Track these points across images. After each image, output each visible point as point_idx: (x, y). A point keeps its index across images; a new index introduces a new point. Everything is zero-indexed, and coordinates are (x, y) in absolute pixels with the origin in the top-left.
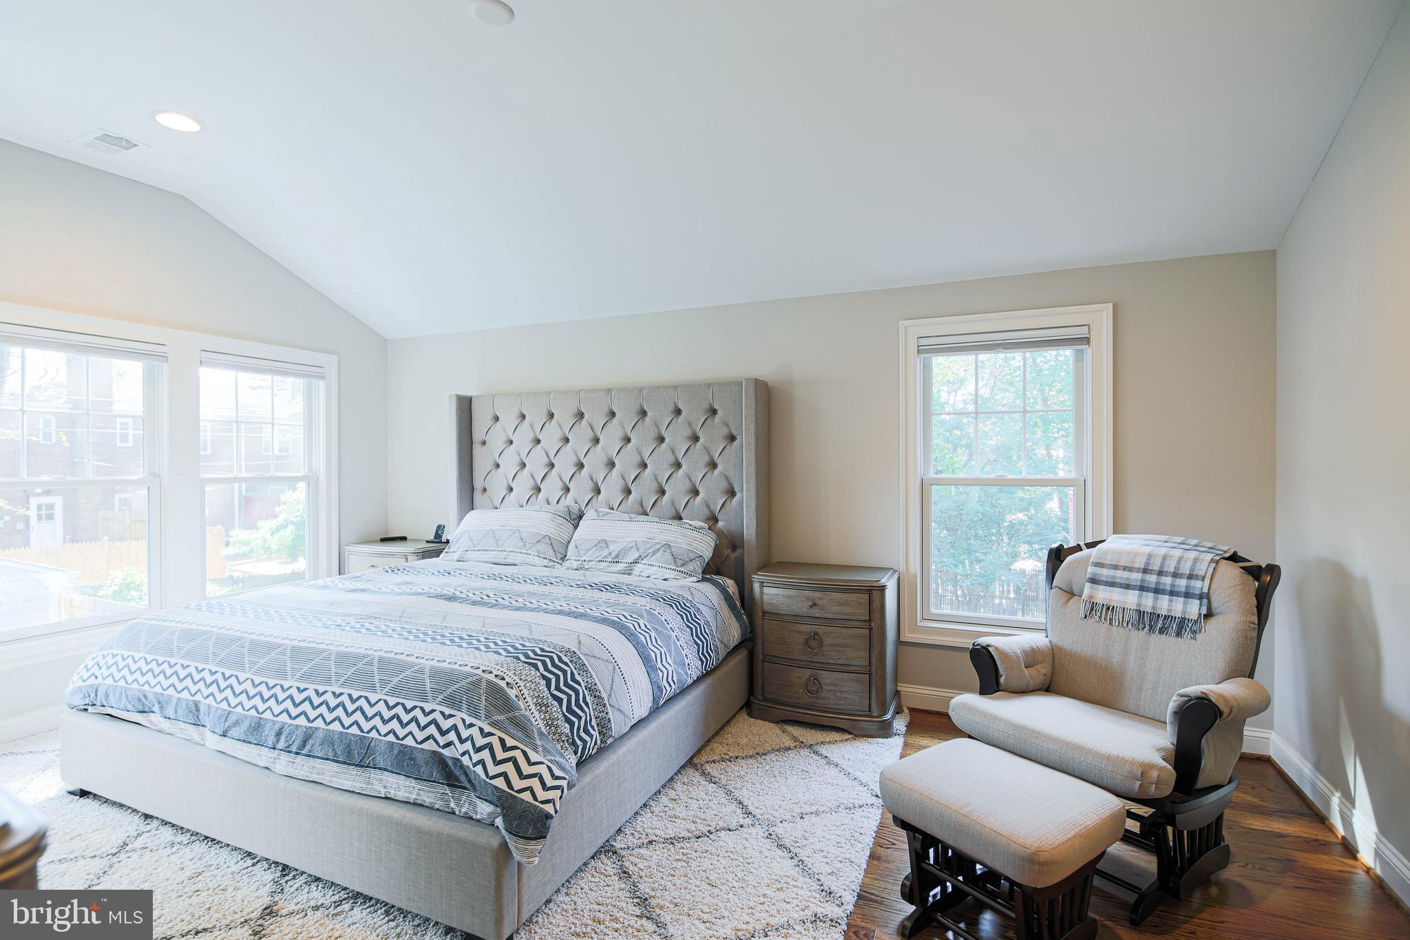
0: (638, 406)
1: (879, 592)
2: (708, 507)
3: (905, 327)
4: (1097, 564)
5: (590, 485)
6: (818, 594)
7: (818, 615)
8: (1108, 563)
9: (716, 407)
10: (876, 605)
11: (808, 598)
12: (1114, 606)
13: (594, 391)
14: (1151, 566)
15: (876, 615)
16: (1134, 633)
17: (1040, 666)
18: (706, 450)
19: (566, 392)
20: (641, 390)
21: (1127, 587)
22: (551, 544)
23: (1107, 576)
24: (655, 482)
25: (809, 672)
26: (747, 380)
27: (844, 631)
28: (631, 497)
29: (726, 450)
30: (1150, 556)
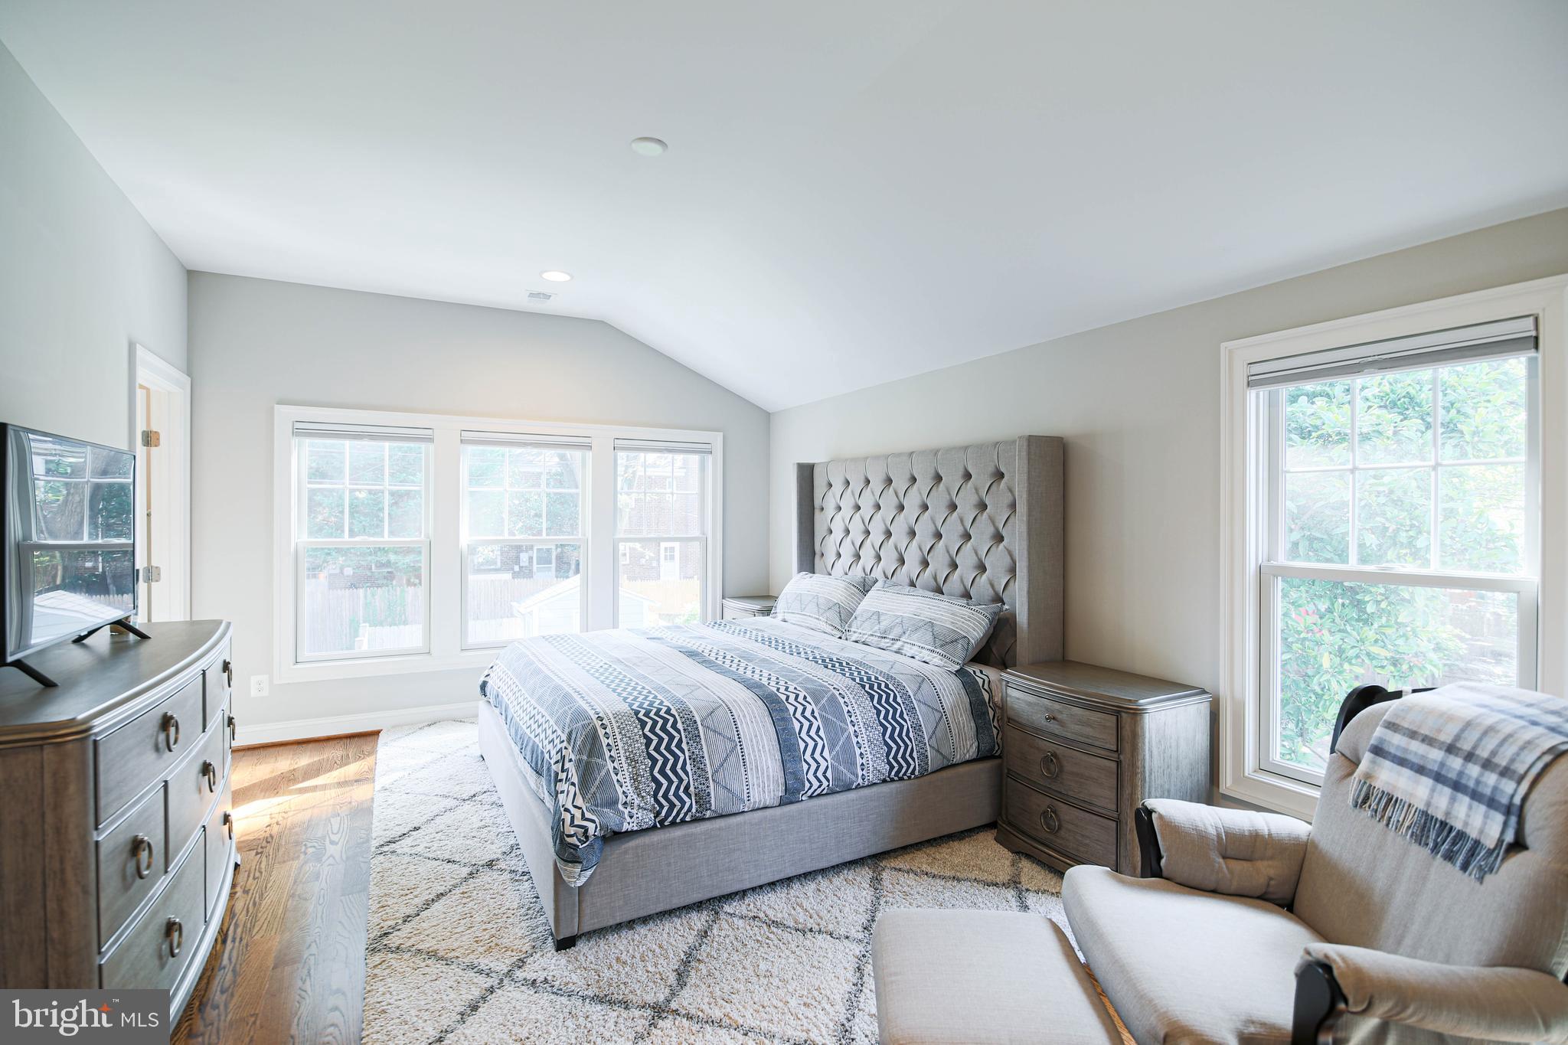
0: (933, 471)
1: (1130, 715)
2: (992, 586)
3: (1230, 351)
4: (1392, 726)
5: (895, 555)
6: (1057, 706)
7: (1057, 732)
8: (1406, 726)
9: (1003, 470)
10: (1126, 732)
11: (1047, 710)
12: (1397, 799)
13: (900, 455)
14: (1461, 742)
15: (1127, 747)
16: (1415, 847)
17: (1265, 863)
18: (991, 519)
19: (877, 458)
20: (936, 452)
21: (1421, 770)
22: (840, 613)
23: (1398, 747)
24: (947, 555)
25: (1048, 801)
26: (1020, 438)
27: (1085, 757)
28: (928, 570)
29: (1010, 521)
30: (1468, 725)
